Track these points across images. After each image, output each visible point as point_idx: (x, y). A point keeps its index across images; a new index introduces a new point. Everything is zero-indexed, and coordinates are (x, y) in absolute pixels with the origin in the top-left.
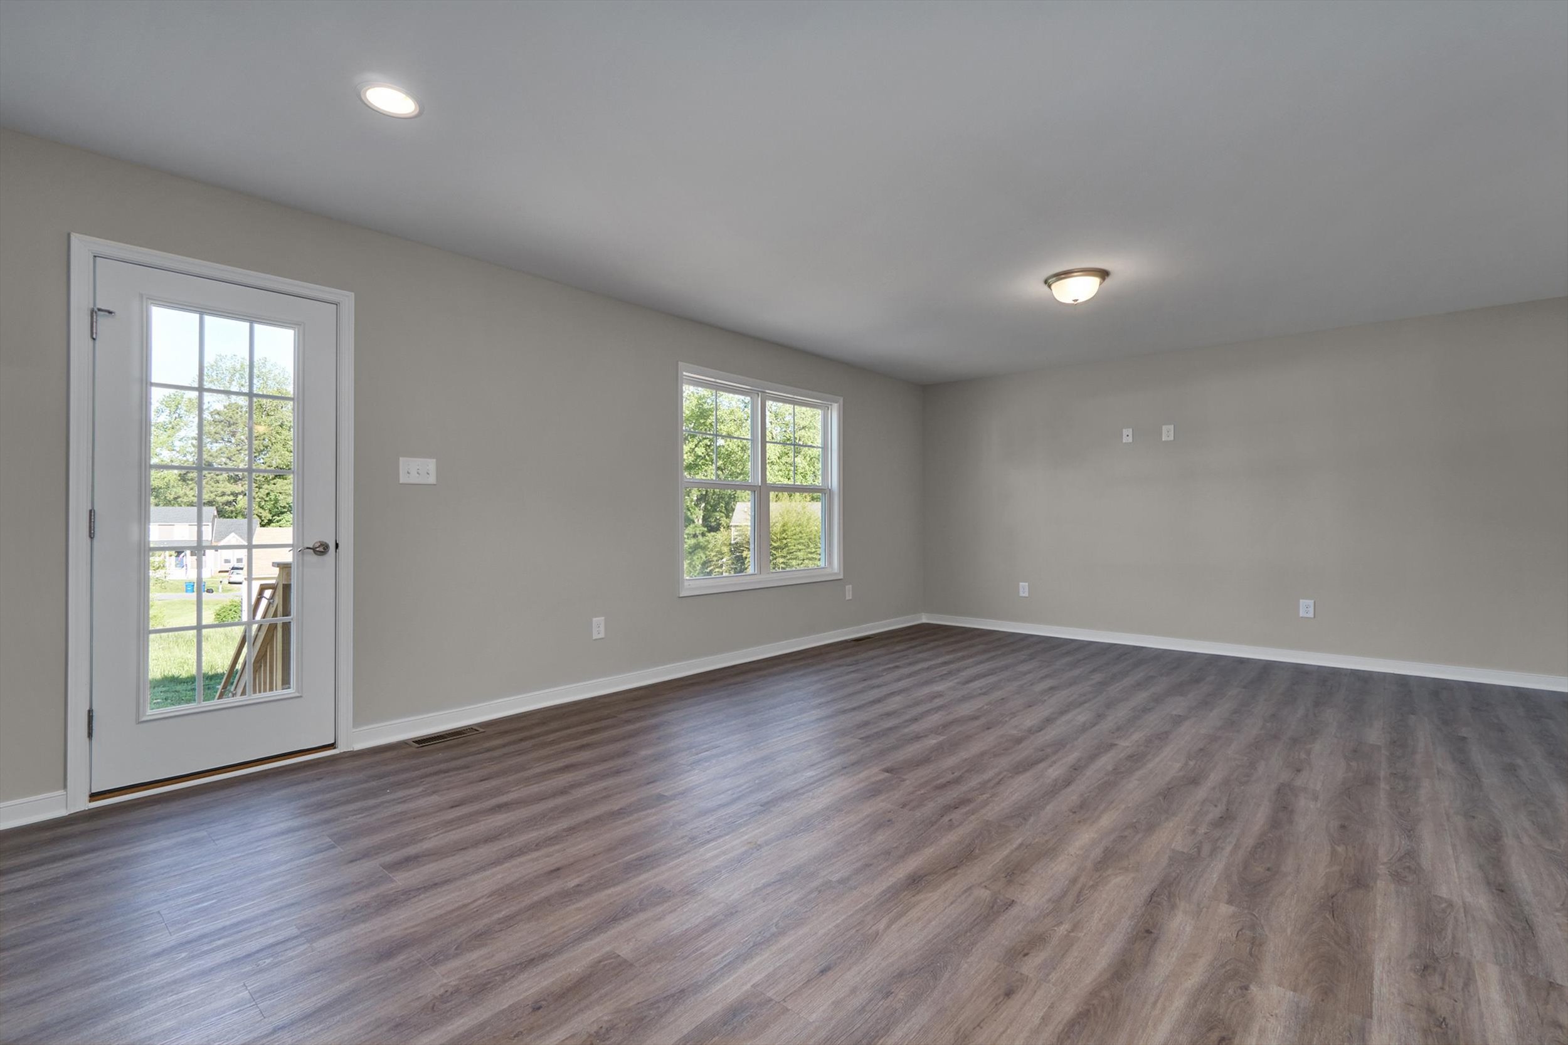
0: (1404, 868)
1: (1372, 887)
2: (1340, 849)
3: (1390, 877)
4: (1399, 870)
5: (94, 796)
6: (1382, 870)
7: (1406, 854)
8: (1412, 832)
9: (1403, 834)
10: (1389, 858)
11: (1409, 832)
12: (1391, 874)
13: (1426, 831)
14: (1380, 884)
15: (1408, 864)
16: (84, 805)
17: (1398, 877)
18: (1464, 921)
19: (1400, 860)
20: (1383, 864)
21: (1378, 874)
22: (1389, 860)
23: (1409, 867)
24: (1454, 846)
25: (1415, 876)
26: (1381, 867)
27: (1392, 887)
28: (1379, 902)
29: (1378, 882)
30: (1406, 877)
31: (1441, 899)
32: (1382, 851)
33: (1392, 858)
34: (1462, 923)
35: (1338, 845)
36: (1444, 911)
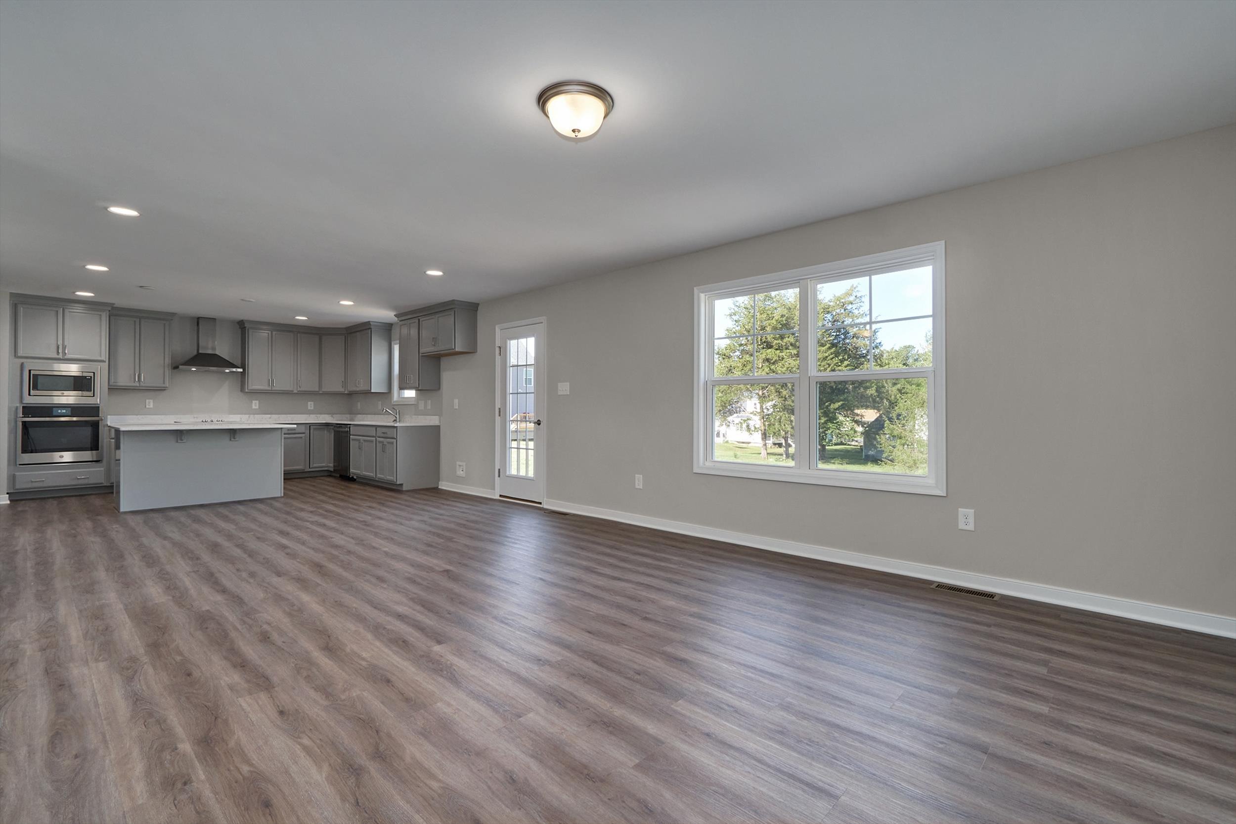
0: (131, 667)
1: (145, 646)
2: (178, 658)
3: (138, 657)
4: (134, 664)
5: (501, 496)
6: (145, 659)
7: (133, 678)
8: (135, 700)
9: (141, 693)
10: (143, 669)
11: (137, 699)
12: (138, 659)
13: (123, 709)
14: (142, 651)
15: (129, 671)
16: (498, 497)
17: (133, 660)
18: (88, 656)
19: (136, 672)
20: (145, 663)
21: (145, 655)
22: (143, 668)
23: (128, 669)
24: (97, 705)
25: (122, 666)
26: (146, 660)
27: (134, 653)
28: (138, 642)
29: (143, 652)
30: (128, 662)
31: (105, 660)
32: (151, 671)
33: (142, 670)
34: (89, 654)
35: (182, 660)
36: (100, 656)
